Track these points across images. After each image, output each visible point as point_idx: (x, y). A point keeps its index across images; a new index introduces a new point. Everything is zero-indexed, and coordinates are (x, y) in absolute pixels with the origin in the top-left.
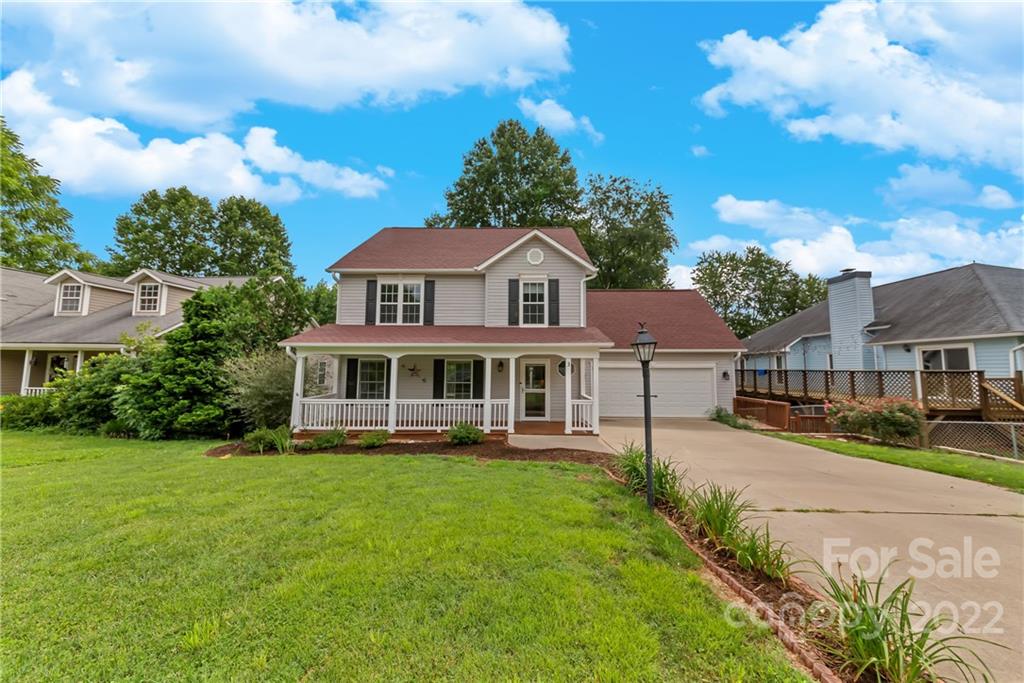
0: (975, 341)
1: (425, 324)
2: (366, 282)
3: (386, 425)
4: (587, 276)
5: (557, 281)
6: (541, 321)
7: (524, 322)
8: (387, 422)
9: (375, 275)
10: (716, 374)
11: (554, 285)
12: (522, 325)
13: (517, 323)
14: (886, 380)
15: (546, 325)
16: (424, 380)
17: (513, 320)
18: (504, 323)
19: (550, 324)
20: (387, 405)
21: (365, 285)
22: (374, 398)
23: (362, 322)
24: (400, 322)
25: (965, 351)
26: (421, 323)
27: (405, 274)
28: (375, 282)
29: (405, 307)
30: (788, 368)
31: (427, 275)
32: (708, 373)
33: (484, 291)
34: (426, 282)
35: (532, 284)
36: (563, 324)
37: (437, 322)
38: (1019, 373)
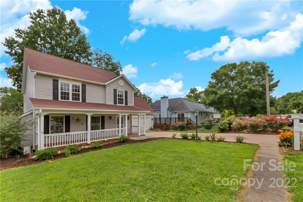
0: (185, 112)
1: (82, 102)
2: (52, 80)
3: (87, 141)
4: (134, 91)
5: (127, 92)
6: (123, 104)
7: (118, 104)
8: (87, 139)
9: (58, 77)
10: (151, 119)
11: (126, 92)
12: (118, 105)
13: (116, 104)
14: (172, 119)
15: (124, 105)
16: (82, 124)
17: (115, 103)
18: (112, 103)
19: (125, 105)
20: (87, 133)
21: (52, 82)
22: (58, 133)
23: (51, 98)
24: (71, 100)
25: (184, 114)
26: (81, 101)
27: (73, 80)
28: (58, 81)
29: (73, 94)
30: (157, 117)
31: (83, 82)
32: (149, 119)
33: (105, 91)
34: (82, 85)
35: (120, 91)
36: (129, 105)
37: (87, 101)
38: (190, 118)
